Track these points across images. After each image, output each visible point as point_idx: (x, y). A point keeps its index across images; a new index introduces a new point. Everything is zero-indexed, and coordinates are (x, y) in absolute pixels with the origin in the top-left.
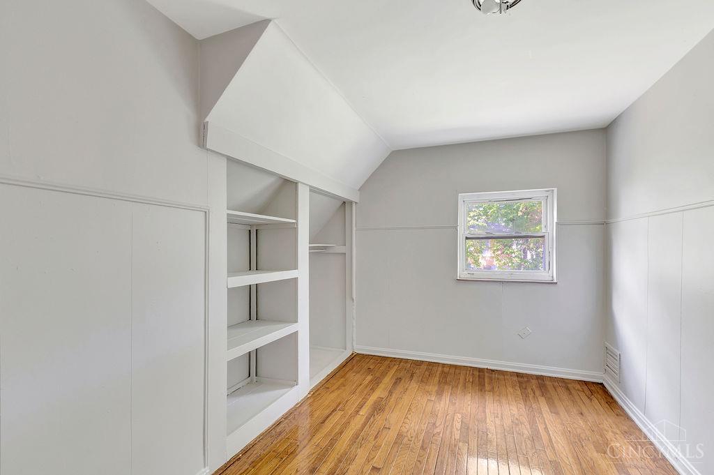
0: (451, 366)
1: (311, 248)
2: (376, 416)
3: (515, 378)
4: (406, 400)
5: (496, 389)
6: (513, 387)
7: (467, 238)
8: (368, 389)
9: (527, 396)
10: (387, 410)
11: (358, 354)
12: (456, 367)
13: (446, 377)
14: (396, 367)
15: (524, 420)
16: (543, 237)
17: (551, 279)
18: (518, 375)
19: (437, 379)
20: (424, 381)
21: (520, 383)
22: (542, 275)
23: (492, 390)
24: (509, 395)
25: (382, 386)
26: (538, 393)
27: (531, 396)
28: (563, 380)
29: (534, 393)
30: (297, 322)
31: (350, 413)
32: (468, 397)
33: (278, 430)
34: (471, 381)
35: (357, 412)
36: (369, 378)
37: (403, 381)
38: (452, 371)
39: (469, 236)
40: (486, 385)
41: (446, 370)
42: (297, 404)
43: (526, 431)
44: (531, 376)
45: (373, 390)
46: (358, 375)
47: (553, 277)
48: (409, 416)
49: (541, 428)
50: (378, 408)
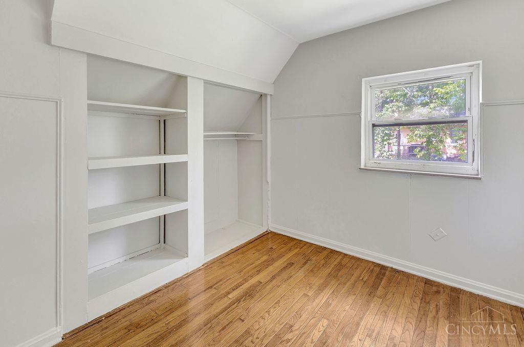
1: (205, 136)
2: (241, 303)
3: (422, 286)
4: (282, 289)
5: (388, 297)
6: (413, 298)
7: (374, 125)
8: (255, 270)
9: (425, 314)
10: (255, 298)
11: (272, 232)
12: (358, 259)
13: (339, 270)
14: (296, 251)
16: (467, 121)
17: (476, 172)
18: (428, 282)
19: (327, 271)
20: (313, 271)
21: (425, 293)
23: (384, 296)
24: (402, 307)
25: (270, 269)
26: (443, 312)
27: (430, 315)
28: (487, 301)
29: (437, 312)
30: (187, 201)
31: (221, 293)
32: (350, 299)
33: (151, 298)
34: (365, 279)
35: (228, 294)
36: (265, 258)
37: (294, 266)
38: (351, 263)
39: (377, 123)
40: (380, 288)
42: (186, 275)
44: (445, 287)
45: (259, 272)
46: (257, 254)
47: (478, 170)
48: (272, 310)
50: (250, 293)
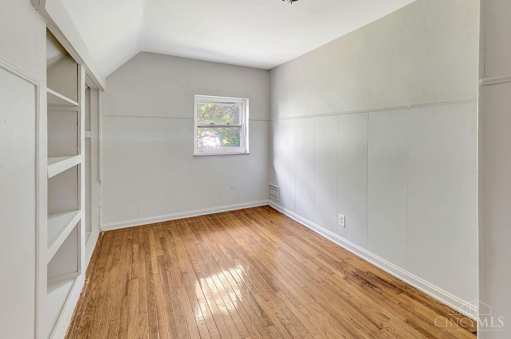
0: (191, 218)
2: (169, 269)
3: (232, 215)
4: (180, 249)
5: (228, 224)
6: (235, 219)
7: (198, 127)
8: (143, 254)
10: (173, 262)
11: (106, 232)
14: (152, 231)
15: (253, 234)
16: (241, 126)
19: (189, 229)
20: (181, 233)
21: (236, 216)
22: (240, 150)
23: (226, 225)
25: (152, 248)
26: (248, 218)
27: (246, 221)
29: (246, 219)
30: (81, 209)
31: (144, 276)
32: (217, 233)
34: (210, 223)
35: (151, 274)
36: (136, 246)
37: (166, 239)
38: (194, 221)
39: (200, 125)
40: (221, 223)
41: (190, 222)
43: (258, 239)
44: (238, 211)
45: (148, 253)
46: (123, 248)
47: (246, 150)
48: (193, 259)
49: (262, 235)
50: (165, 263)
